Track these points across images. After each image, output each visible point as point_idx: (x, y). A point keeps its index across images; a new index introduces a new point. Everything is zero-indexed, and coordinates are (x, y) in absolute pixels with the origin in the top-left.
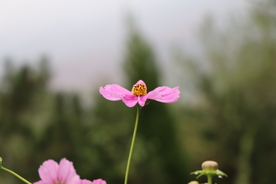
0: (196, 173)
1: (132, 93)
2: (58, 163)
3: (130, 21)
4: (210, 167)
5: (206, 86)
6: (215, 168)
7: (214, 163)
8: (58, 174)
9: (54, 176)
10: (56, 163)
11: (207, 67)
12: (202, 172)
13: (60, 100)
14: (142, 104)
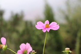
0: (63, 51)
2: (26, 44)
6: (69, 50)
8: (25, 47)
10: (25, 44)
12: (65, 51)
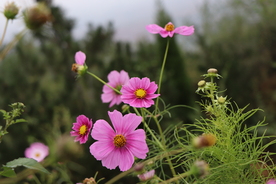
1: (165, 30)
4: (213, 72)
7: (215, 70)
9: (117, 80)
11: (201, 31)
12: (208, 75)
13: (119, 45)
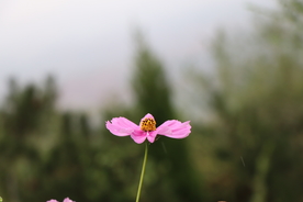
1: (140, 127)
3: (139, 37)
5: (218, 103)
14: (151, 140)
